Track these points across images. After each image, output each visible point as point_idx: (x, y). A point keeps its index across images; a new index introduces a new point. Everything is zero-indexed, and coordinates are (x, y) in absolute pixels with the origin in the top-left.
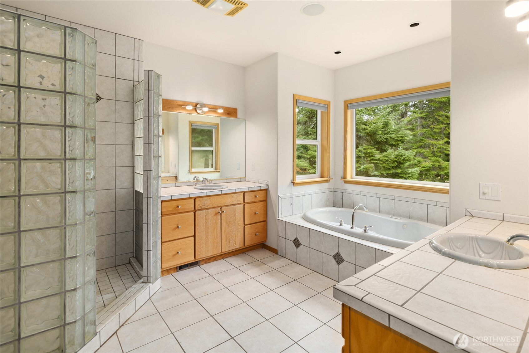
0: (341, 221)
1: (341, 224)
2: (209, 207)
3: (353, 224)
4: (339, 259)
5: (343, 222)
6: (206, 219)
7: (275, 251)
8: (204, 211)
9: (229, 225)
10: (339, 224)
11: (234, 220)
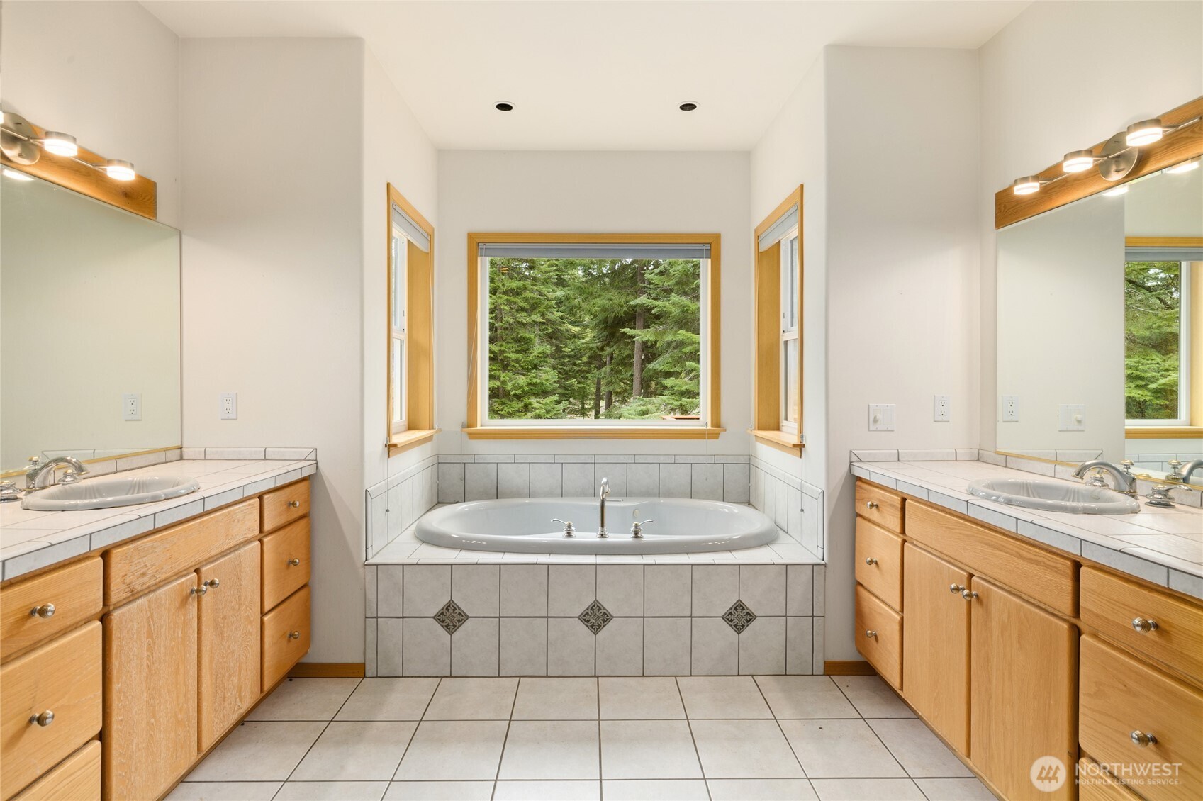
0: (569, 526)
1: (569, 533)
2: (161, 576)
3: (602, 526)
4: (596, 618)
5: (573, 528)
6: (150, 635)
7: (354, 671)
8: (144, 600)
9: (222, 633)
10: (564, 533)
11: (237, 607)
